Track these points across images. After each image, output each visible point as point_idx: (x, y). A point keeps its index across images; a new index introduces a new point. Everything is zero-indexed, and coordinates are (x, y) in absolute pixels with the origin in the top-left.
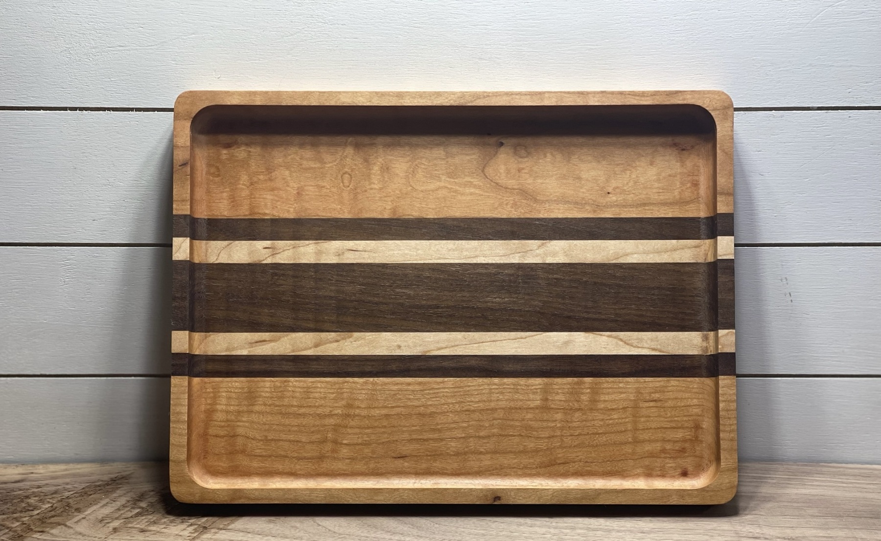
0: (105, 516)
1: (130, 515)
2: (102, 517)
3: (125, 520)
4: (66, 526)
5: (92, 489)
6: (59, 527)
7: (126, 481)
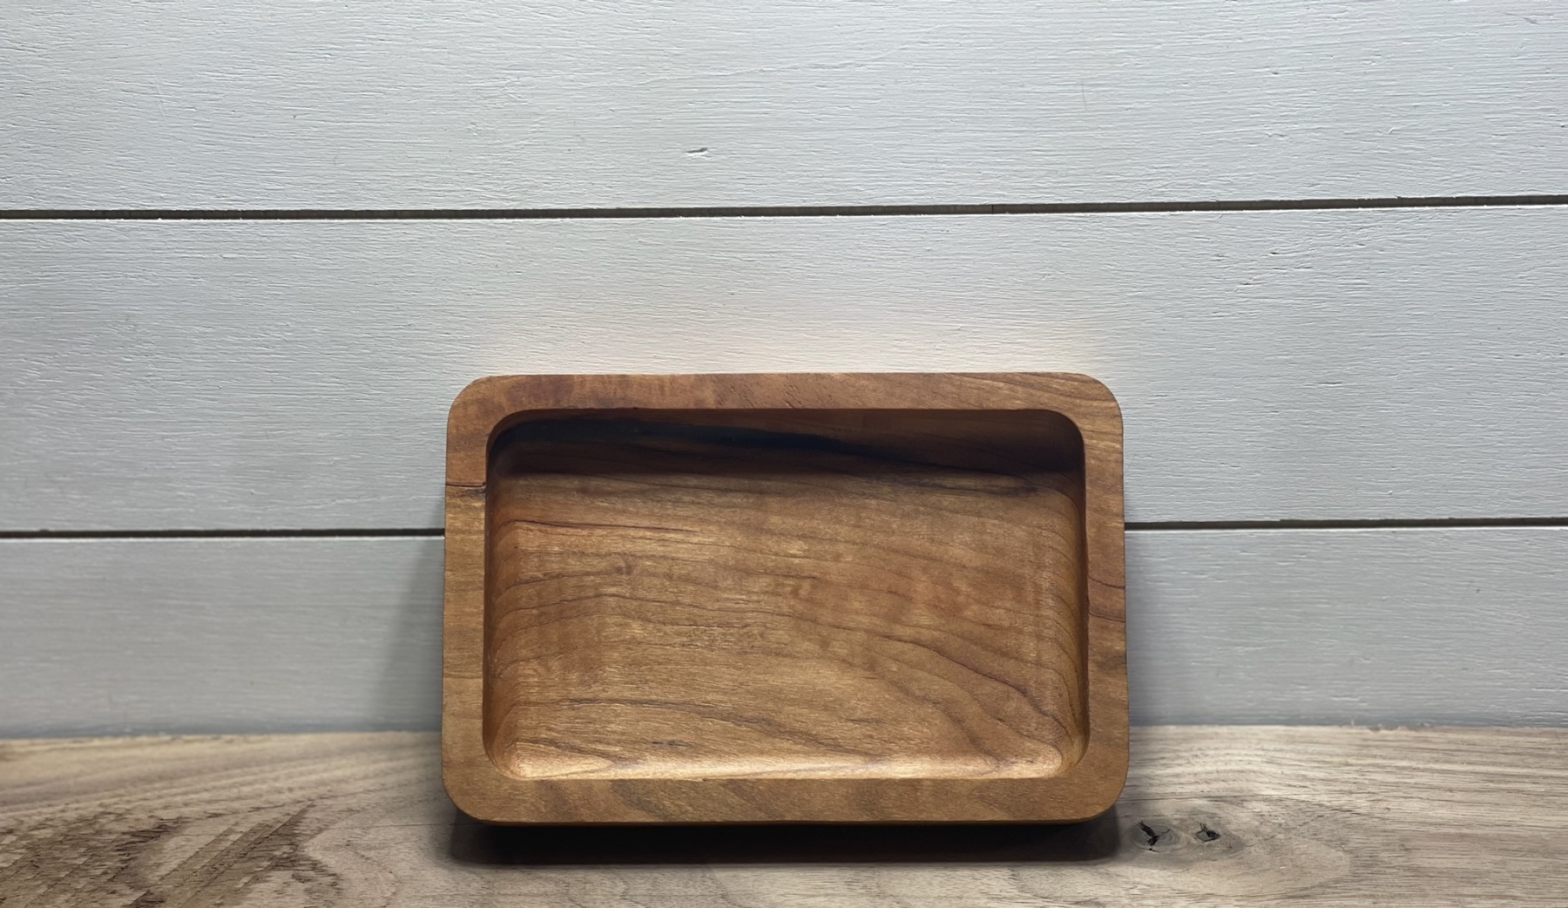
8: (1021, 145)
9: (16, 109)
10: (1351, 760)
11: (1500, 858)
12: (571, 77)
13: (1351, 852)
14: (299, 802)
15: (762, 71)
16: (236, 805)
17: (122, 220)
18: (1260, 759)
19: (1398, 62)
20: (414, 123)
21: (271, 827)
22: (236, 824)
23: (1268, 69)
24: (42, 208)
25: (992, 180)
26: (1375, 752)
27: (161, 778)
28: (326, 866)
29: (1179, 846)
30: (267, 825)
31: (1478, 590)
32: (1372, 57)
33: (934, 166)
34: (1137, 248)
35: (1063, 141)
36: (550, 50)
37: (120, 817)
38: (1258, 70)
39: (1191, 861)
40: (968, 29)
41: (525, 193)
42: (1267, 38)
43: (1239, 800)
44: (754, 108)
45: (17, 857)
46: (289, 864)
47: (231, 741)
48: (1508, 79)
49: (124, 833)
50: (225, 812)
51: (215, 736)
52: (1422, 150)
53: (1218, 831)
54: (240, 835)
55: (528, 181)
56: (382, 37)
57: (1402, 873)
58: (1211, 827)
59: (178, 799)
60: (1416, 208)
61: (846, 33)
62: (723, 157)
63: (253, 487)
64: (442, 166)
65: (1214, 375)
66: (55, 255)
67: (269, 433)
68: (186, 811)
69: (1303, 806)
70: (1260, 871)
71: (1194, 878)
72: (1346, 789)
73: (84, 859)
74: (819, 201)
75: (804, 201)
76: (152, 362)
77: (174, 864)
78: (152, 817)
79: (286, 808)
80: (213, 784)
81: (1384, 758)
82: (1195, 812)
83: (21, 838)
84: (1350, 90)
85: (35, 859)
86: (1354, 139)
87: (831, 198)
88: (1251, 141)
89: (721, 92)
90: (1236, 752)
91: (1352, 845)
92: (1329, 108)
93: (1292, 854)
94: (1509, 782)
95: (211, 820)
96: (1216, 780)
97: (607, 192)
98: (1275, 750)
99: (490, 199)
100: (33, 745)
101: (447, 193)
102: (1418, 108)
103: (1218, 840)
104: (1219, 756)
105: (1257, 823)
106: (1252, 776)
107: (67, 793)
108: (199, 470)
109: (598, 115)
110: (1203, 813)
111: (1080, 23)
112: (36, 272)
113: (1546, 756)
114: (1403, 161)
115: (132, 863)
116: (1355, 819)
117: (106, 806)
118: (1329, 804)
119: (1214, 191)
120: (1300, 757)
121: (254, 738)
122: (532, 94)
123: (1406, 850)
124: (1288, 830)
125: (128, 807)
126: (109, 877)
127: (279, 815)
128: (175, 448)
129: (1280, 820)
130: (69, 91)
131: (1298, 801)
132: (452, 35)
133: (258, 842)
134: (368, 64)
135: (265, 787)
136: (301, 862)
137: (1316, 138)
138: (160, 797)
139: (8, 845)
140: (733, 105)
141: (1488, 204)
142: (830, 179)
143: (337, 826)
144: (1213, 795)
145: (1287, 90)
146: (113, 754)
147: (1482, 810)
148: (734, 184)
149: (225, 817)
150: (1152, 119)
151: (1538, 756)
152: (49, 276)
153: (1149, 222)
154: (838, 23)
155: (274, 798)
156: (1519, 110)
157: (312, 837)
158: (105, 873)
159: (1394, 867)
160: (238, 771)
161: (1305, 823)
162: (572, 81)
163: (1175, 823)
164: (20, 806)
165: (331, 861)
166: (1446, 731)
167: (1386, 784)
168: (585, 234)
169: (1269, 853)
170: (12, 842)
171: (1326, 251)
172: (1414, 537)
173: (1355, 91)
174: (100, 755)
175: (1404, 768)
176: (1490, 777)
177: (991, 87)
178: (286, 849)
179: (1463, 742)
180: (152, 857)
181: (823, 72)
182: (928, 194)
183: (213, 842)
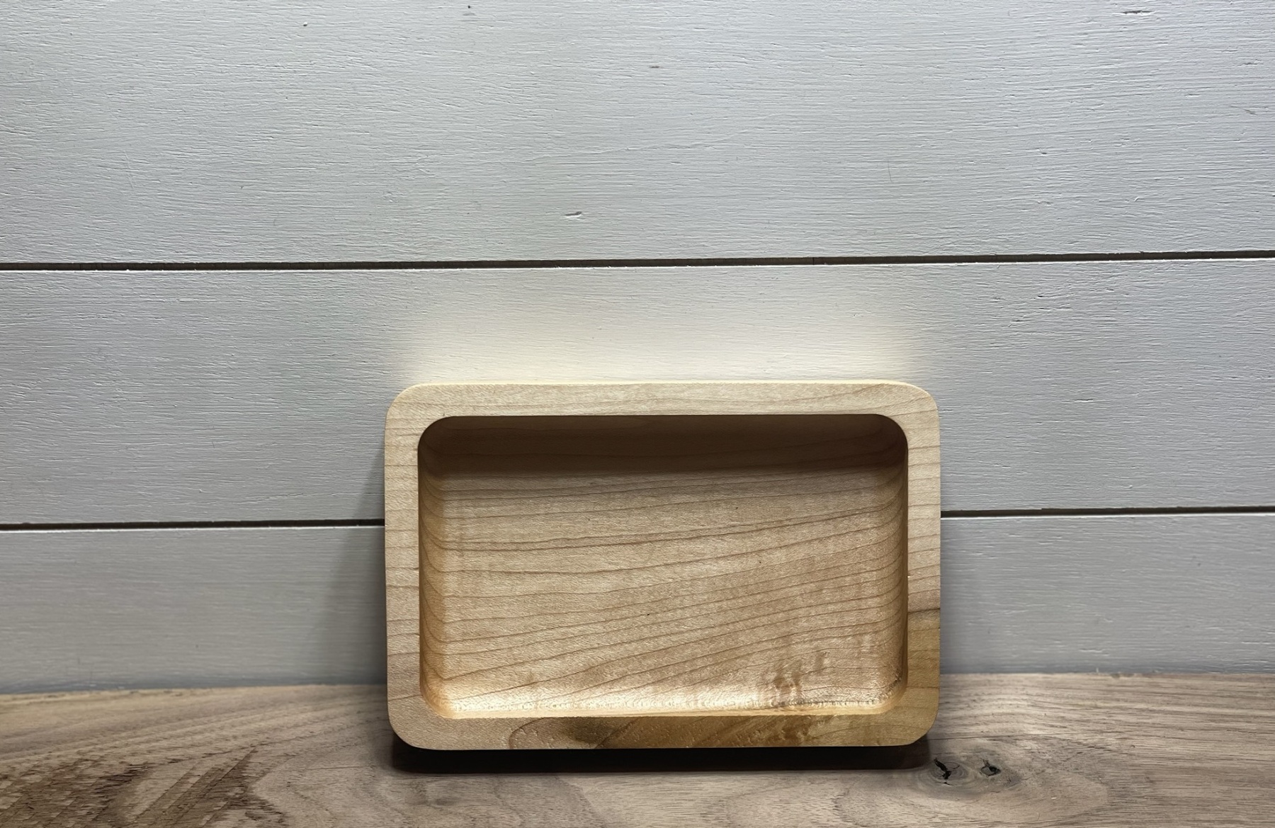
8: (838, 210)
9: (9, 181)
10: (1100, 704)
11: (1226, 788)
12: (471, 155)
13: (1106, 784)
14: (243, 748)
15: (628, 150)
16: (191, 752)
17: (96, 271)
18: (1025, 703)
19: (1143, 145)
20: (340, 192)
21: (223, 770)
22: (194, 768)
23: (1038, 150)
24: (30, 262)
25: (814, 238)
26: (1118, 696)
27: (126, 728)
28: (272, 805)
29: (968, 780)
30: (219, 769)
31: (1199, 564)
32: (1122, 141)
33: (767, 226)
34: (930, 292)
35: (872, 207)
36: (454, 134)
37: (96, 764)
38: (1030, 151)
39: (980, 793)
40: (796, 117)
41: (431, 248)
42: (1038, 125)
43: (1012, 739)
44: (620, 180)
45: (14, 800)
46: (241, 804)
47: (181, 695)
48: (1231, 159)
49: (101, 778)
50: (184, 758)
51: (166, 690)
52: (1161, 214)
53: (999, 766)
54: (197, 779)
55: (434, 238)
56: (316, 123)
57: (1149, 802)
58: (993, 764)
59: (142, 746)
60: (1155, 261)
61: (697, 120)
62: (595, 219)
63: (200, 487)
64: (363, 226)
65: (991, 393)
66: (39, 300)
67: (215, 443)
68: (150, 758)
69: (1065, 743)
70: (1036, 801)
71: (983, 808)
72: (1098, 728)
73: (70, 802)
74: (673, 254)
75: (661, 254)
76: (120, 387)
77: (145, 805)
78: (122, 763)
79: (233, 754)
80: (170, 732)
81: (1126, 701)
82: (978, 750)
83: (16, 783)
84: (1104, 167)
85: (29, 801)
86: (1107, 206)
87: (683, 252)
88: (1024, 207)
89: (593, 167)
90: (1005, 697)
91: (1107, 777)
92: (1087, 181)
93: (1060, 786)
94: (1227, 721)
95: (172, 765)
96: (993, 722)
97: (498, 247)
98: (1038, 695)
99: (402, 253)
100: (14, 699)
101: (367, 249)
102: (1159, 181)
103: (999, 775)
104: (993, 700)
105: (1029, 759)
106: (1021, 718)
107: (49, 742)
108: (157, 474)
109: (493, 186)
110: (985, 751)
111: (887, 113)
112: (23, 313)
113: (1255, 698)
114: (1146, 223)
115: (111, 804)
116: (1107, 755)
117: (84, 754)
118: (1085, 742)
119: (993, 246)
120: (1058, 701)
121: (199, 691)
122: (439, 169)
123: (1152, 782)
124: (1055, 765)
125: (102, 754)
126: (93, 817)
127: (227, 760)
128: (136, 456)
129: (1047, 757)
130: (53, 166)
131: (1060, 739)
132: (373, 121)
133: (213, 784)
134: (304, 145)
135: (213, 735)
136: (252, 802)
137: (1076, 204)
138: (127, 745)
139: (5, 789)
140: (605, 177)
141: (1213, 258)
142: (682, 237)
143: (277, 769)
144: (991, 735)
145: (1054, 167)
146: (82, 707)
147: (1209, 746)
148: (603, 240)
149: (183, 762)
150: (944, 189)
151: (1249, 698)
152: (34, 317)
153: (940, 272)
154: (691, 112)
155: (222, 745)
156: (1239, 183)
157: (258, 779)
158: (89, 813)
159: (1143, 797)
160: (189, 721)
161: (1068, 759)
162: (472, 158)
163: (963, 759)
164: (10, 754)
165: (276, 800)
166: (1172, 677)
167: (1129, 724)
168: (480, 281)
169: (1042, 786)
170: (8, 787)
171: (1083, 295)
172: (1150, 522)
173: (1108, 167)
174: (72, 708)
175: (1142, 710)
176: (1212, 717)
177: (814, 163)
178: (238, 790)
179: (1188, 687)
180: (127, 799)
181: (677, 151)
182: (761, 249)
183: (176, 784)
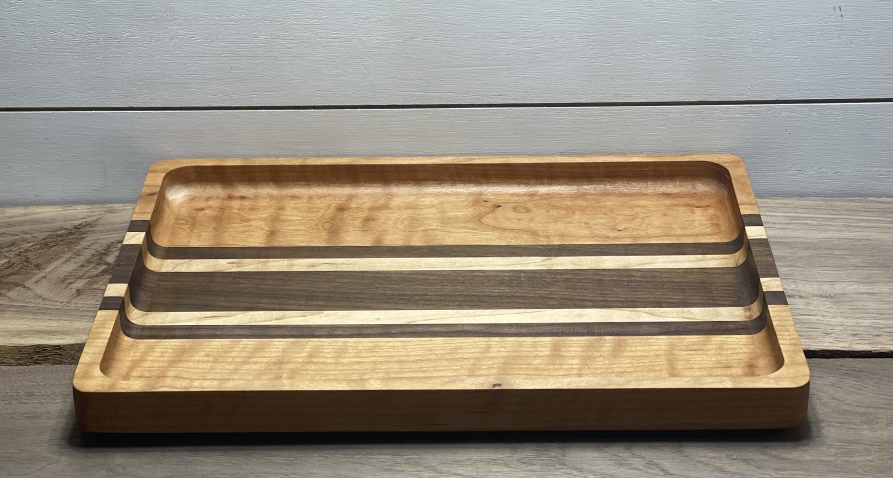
0: (67, 274)
1: (95, 273)
2: (65, 276)
3: (89, 279)
4: (24, 287)
5: (53, 240)
6: (17, 288)
7: (91, 229)
31: (790, 134)
63: (225, 87)
65: (667, 33)
67: (233, 61)
76: (182, 29)
113: (820, 209)
128: (190, 69)
151: (817, 209)
172: (761, 109)
